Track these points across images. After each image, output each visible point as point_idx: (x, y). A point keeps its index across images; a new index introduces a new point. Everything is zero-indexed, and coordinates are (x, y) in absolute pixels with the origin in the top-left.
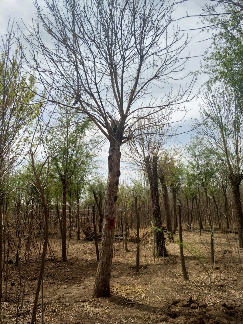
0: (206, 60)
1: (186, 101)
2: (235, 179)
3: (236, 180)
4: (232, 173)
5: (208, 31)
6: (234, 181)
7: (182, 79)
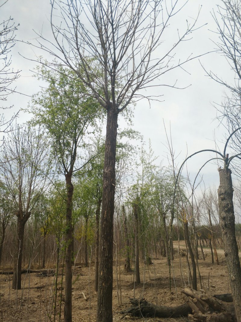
0: (34, 102)
1: (4, 131)
2: (23, 216)
3: (24, 218)
4: (22, 211)
5: (39, 79)
6: (22, 218)
7: (4, 109)
